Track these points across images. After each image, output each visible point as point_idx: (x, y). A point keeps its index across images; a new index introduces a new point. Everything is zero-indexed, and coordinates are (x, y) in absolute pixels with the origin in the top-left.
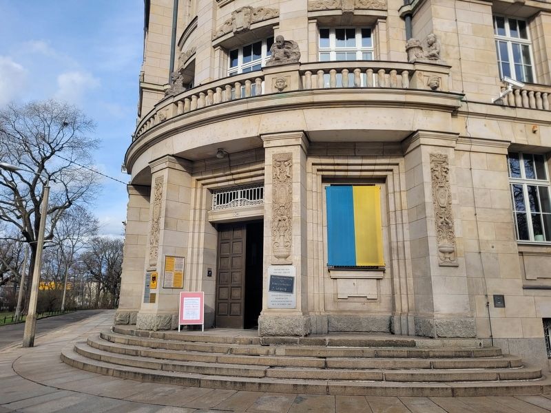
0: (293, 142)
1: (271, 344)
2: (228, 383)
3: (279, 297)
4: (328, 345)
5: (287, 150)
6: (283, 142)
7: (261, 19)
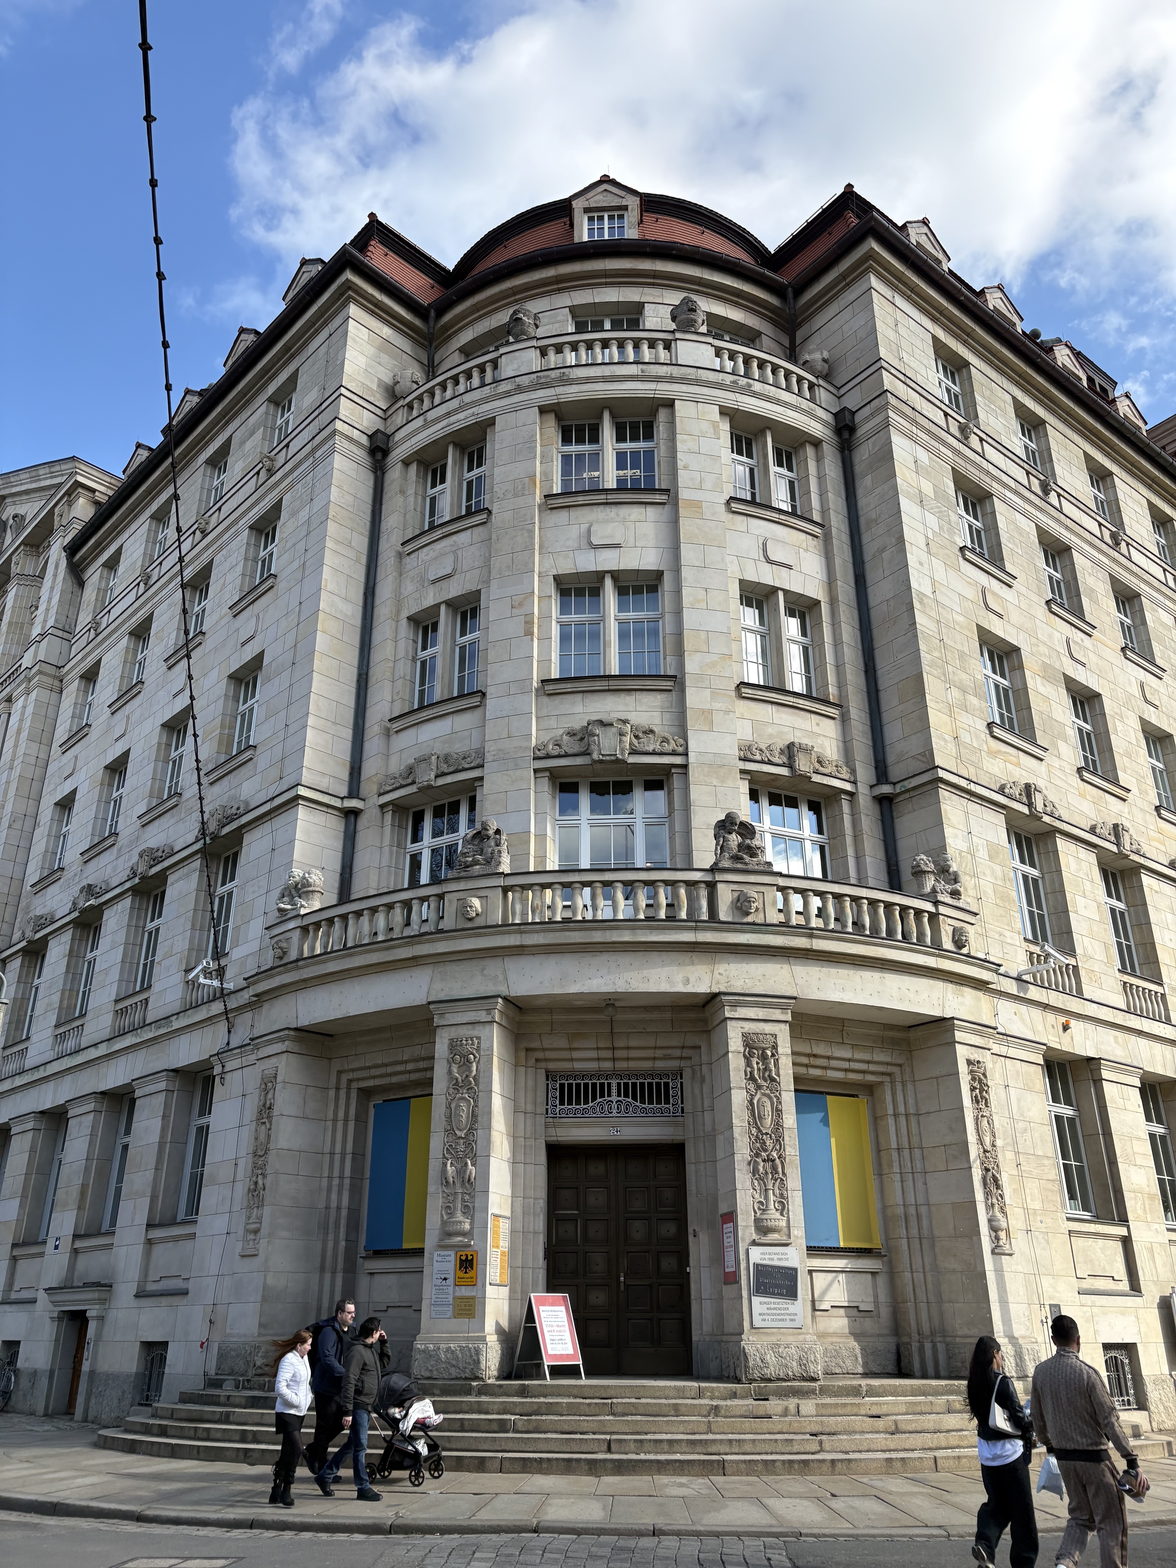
0: (777, 1014)
1: (771, 1397)
2: (777, 1464)
3: (772, 1306)
4: (867, 1395)
5: (768, 1028)
6: (760, 1013)
7: (650, 749)
